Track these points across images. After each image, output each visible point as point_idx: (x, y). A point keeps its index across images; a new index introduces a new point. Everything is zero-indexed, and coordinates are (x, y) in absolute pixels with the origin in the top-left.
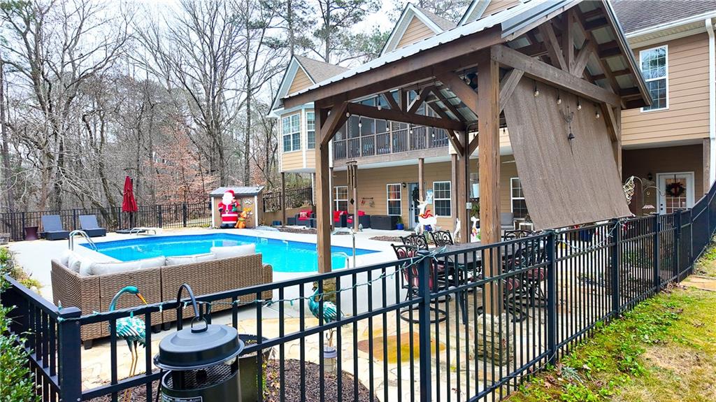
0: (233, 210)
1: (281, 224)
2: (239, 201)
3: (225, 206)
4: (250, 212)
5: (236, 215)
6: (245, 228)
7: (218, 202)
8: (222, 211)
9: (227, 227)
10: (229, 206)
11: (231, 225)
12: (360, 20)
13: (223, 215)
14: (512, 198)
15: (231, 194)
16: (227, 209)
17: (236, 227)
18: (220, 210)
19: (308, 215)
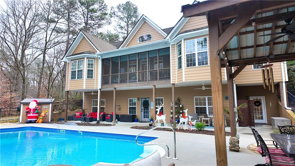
0: (36, 112)
1: (64, 120)
2: (40, 107)
3: (30, 110)
4: (46, 113)
5: (37, 115)
6: (43, 122)
7: (26, 107)
8: (28, 113)
9: (30, 122)
10: (33, 109)
11: (34, 121)
12: (101, 27)
13: (28, 115)
14: (195, 106)
15: (35, 102)
16: (32, 111)
17: (37, 122)
18: (27, 112)
19: (80, 115)
